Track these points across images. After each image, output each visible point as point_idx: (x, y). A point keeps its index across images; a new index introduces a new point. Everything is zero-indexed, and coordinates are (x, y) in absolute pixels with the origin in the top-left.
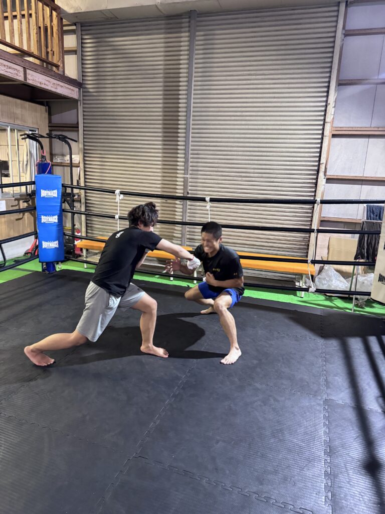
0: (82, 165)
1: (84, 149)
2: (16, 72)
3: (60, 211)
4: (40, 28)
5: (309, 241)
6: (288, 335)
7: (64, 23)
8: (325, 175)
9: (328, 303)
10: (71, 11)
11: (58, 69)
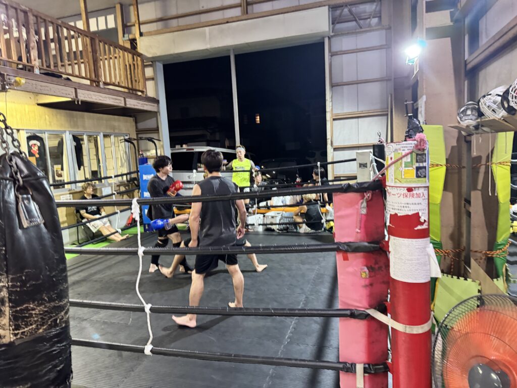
2: (120, 101)
7: (145, 62)
8: (332, 146)
10: (151, 56)
11: (143, 94)
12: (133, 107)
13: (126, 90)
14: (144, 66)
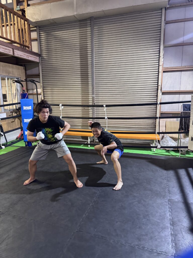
0: (42, 94)
1: (43, 86)
2: (9, 51)
3: (33, 116)
4: (19, 30)
5: (156, 124)
6: (148, 170)
7: (31, 27)
8: (161, 91)
9: (167, 154)
10: (34, 21)
11: (29, 49)
12: (20, 56)
13: (19, 45)
14: (30, 31)
